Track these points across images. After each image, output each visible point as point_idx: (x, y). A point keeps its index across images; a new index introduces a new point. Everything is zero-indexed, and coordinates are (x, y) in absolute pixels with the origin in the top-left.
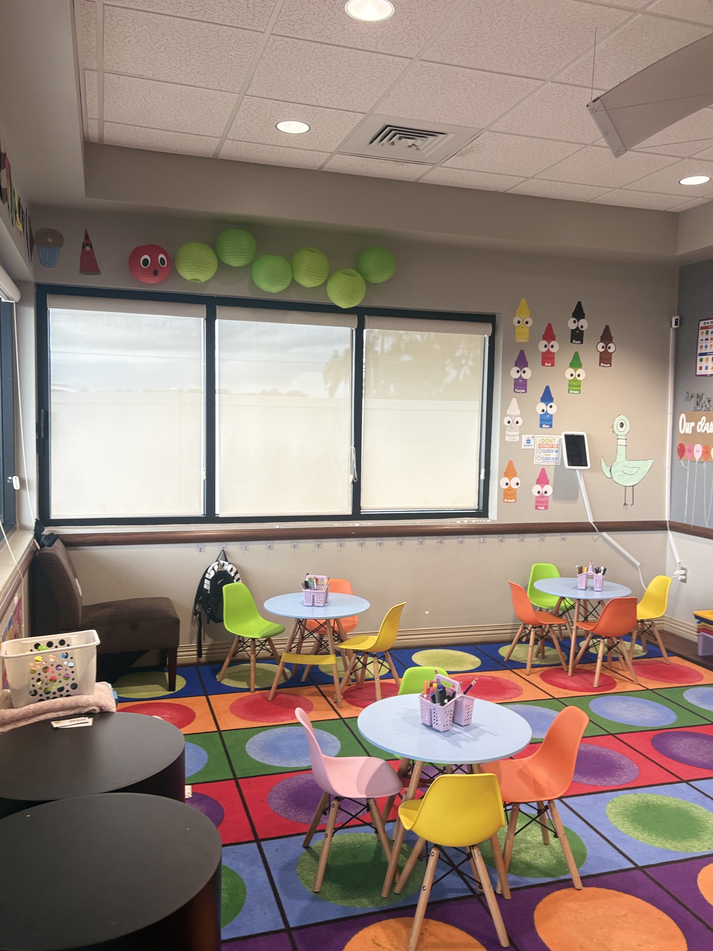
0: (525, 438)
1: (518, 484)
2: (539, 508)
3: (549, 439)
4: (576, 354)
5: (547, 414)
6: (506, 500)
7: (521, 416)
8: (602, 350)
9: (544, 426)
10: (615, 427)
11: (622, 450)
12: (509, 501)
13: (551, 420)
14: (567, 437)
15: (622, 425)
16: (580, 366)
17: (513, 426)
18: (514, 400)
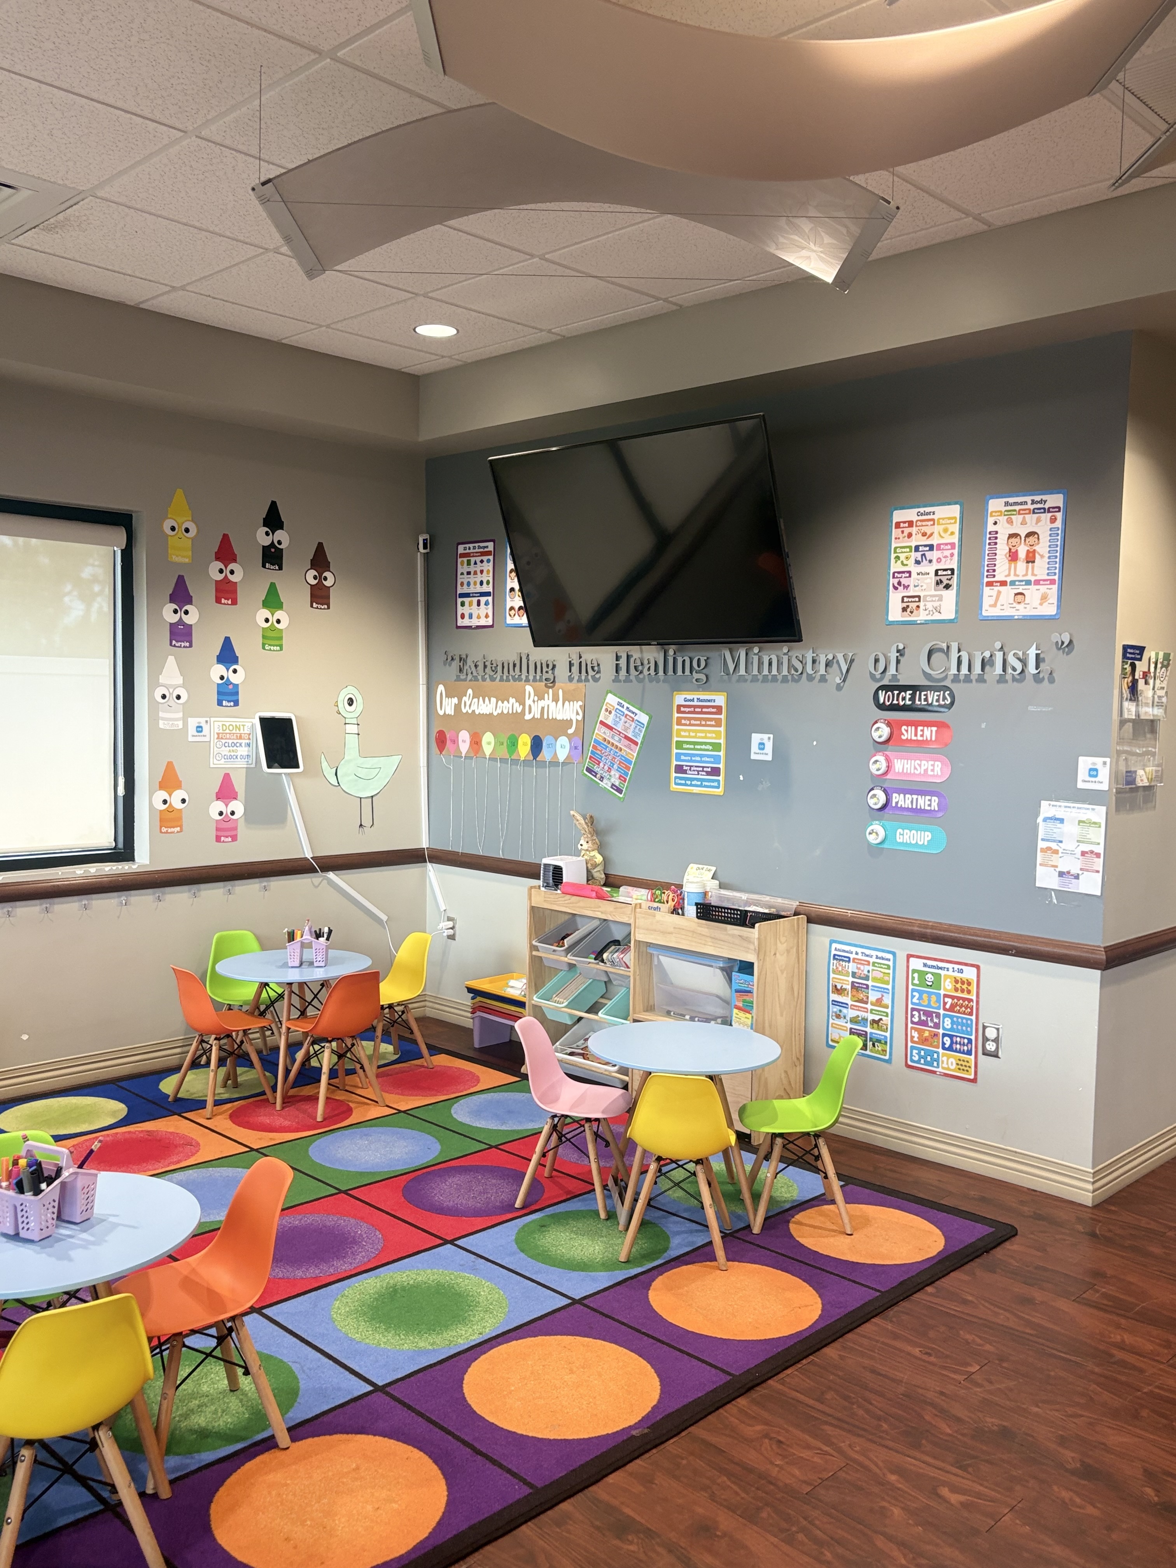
0: (193, 723)
1: (183, 801)
2: (222, 839)
3: (234, 724)
4: (273, 586)
5: (228, 682)
6: (164, 830)
7: (183, 686)
8: (314, 582)
9: (224, 703)
10: (340, 705)
11: (352, 742)
12: (170, 830)
13: (237, 693)
14: (263, 721)
15: (351, 702)
16: (279, 606)
17: (171, 703)
18: (171, 659)
